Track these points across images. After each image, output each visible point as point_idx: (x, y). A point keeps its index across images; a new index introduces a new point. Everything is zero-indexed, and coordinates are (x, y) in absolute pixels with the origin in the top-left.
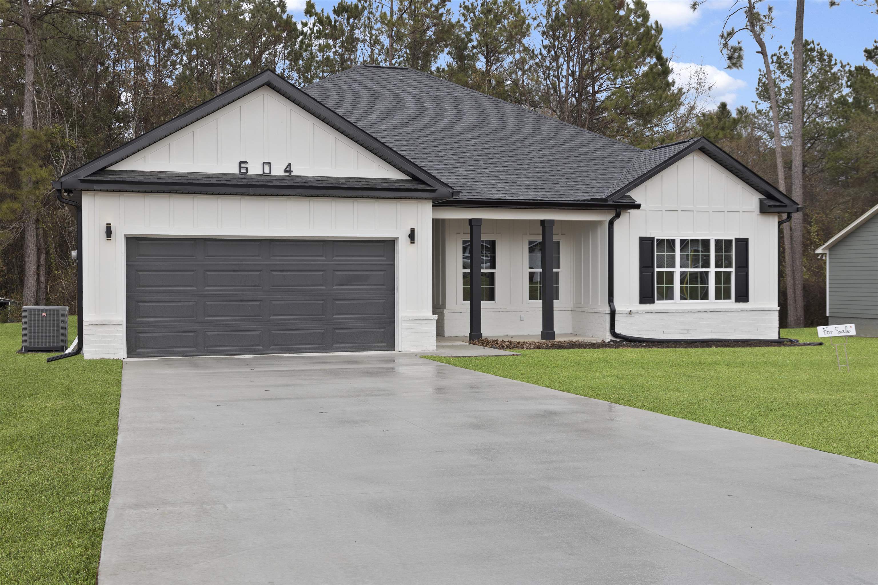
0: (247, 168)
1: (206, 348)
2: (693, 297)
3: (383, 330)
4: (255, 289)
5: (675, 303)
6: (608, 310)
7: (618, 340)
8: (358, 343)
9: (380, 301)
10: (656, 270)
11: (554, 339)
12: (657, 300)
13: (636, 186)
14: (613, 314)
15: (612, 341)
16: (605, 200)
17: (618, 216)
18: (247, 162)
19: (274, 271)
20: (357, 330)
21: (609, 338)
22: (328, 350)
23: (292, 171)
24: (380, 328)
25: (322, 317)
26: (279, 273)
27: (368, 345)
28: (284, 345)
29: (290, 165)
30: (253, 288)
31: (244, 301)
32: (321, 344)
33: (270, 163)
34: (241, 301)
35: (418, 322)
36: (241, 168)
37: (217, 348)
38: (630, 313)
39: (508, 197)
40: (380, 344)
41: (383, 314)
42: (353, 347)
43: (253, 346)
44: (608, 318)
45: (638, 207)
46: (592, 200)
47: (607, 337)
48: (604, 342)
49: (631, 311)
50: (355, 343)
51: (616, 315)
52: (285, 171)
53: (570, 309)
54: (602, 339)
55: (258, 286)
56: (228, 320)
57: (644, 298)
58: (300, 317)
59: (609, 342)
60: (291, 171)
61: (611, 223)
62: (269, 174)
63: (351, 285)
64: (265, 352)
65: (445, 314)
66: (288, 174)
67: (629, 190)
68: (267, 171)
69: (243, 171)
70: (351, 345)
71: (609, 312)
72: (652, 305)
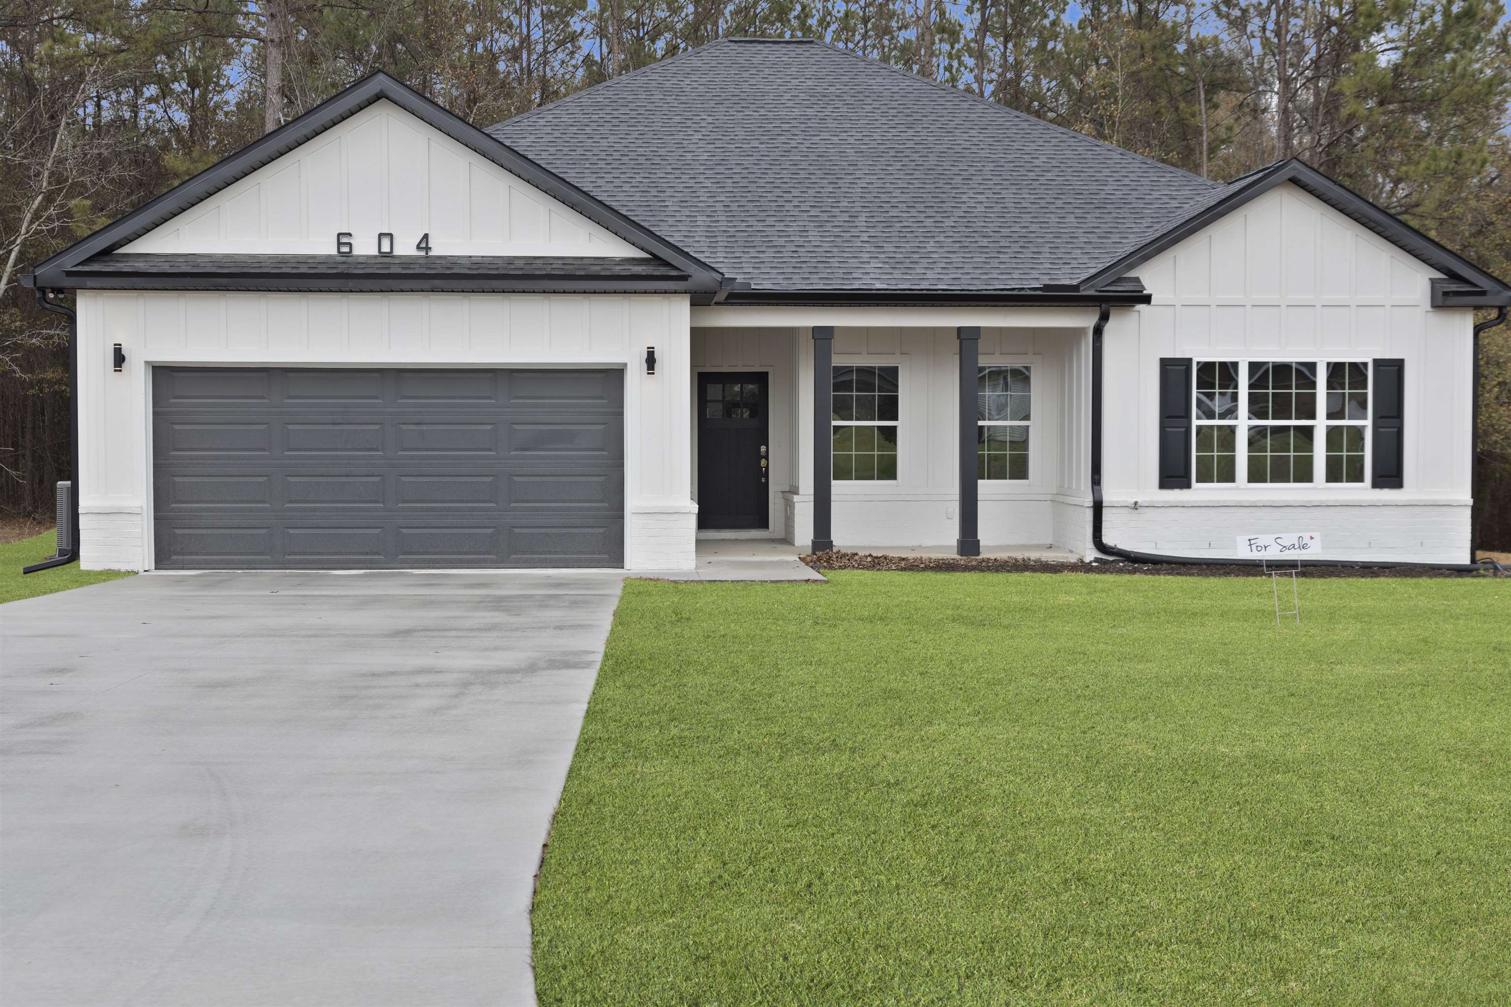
0: (350, 245)
1: (287, 557)
2: (1280, 475)
3: (601, 530)
4: (371, 456)
5: (1237, 488)
6: (1089, 501)
7: (1111, 558)
8: (556, 553)
9: (597, 479)
10: (1195, 423)
11: (978, 554)
12: (1198, 481)
13: (1146, 258)
14: (1098, 508)
15: (1097, 560)
16: (1076, 288)
17: (1104, 318)
18: (350, 235)
19: (404, 424)
20: (554, 530)
21: (1091, 554)
22: (500, 565)
23: (430, 248)
24: (593, 527)
25: (491, 505)
26: (413, 427)
27: (575, 556)
28: (421, 554)
29: (426, 236)
30: (367, 453)
31: (352, 476)
32: (489, 553)
33: (391, 236)
34: (348, 476)
35: (661, 517)
36: (340, 244)
37: (305, 557)
38: (1136, 506)
39: (878, 286)
40: (595, 556)
41: (602, 501)
42: (546, 559)
43: (367, 554)
44: (1089, 515)
45: (1147, 299)
46: (1046, 287)
47: (1088, 552)
48: (1082, 562)
49: (1136, 503)
50: (550, 553)
51: (1105, 512)
52: (418, 247)
53: (1049, 497)
54: (1078, 557)
55: (377, 450)
56: (324, 508)
57: (1168, 477)
58: (450, 505)
59: (1091, 562)
60: (428, 249)
61: (1098, 332)
62: (389, 255)
63: (543, 450)
64: (389, 566)
65: (796, 504)
66: (423, 253)
67: (1131, 267)
68: (386, 248)
69: (345, 249)
70: (543, 556)
71: (1091, 504)
72: (1185, 491)
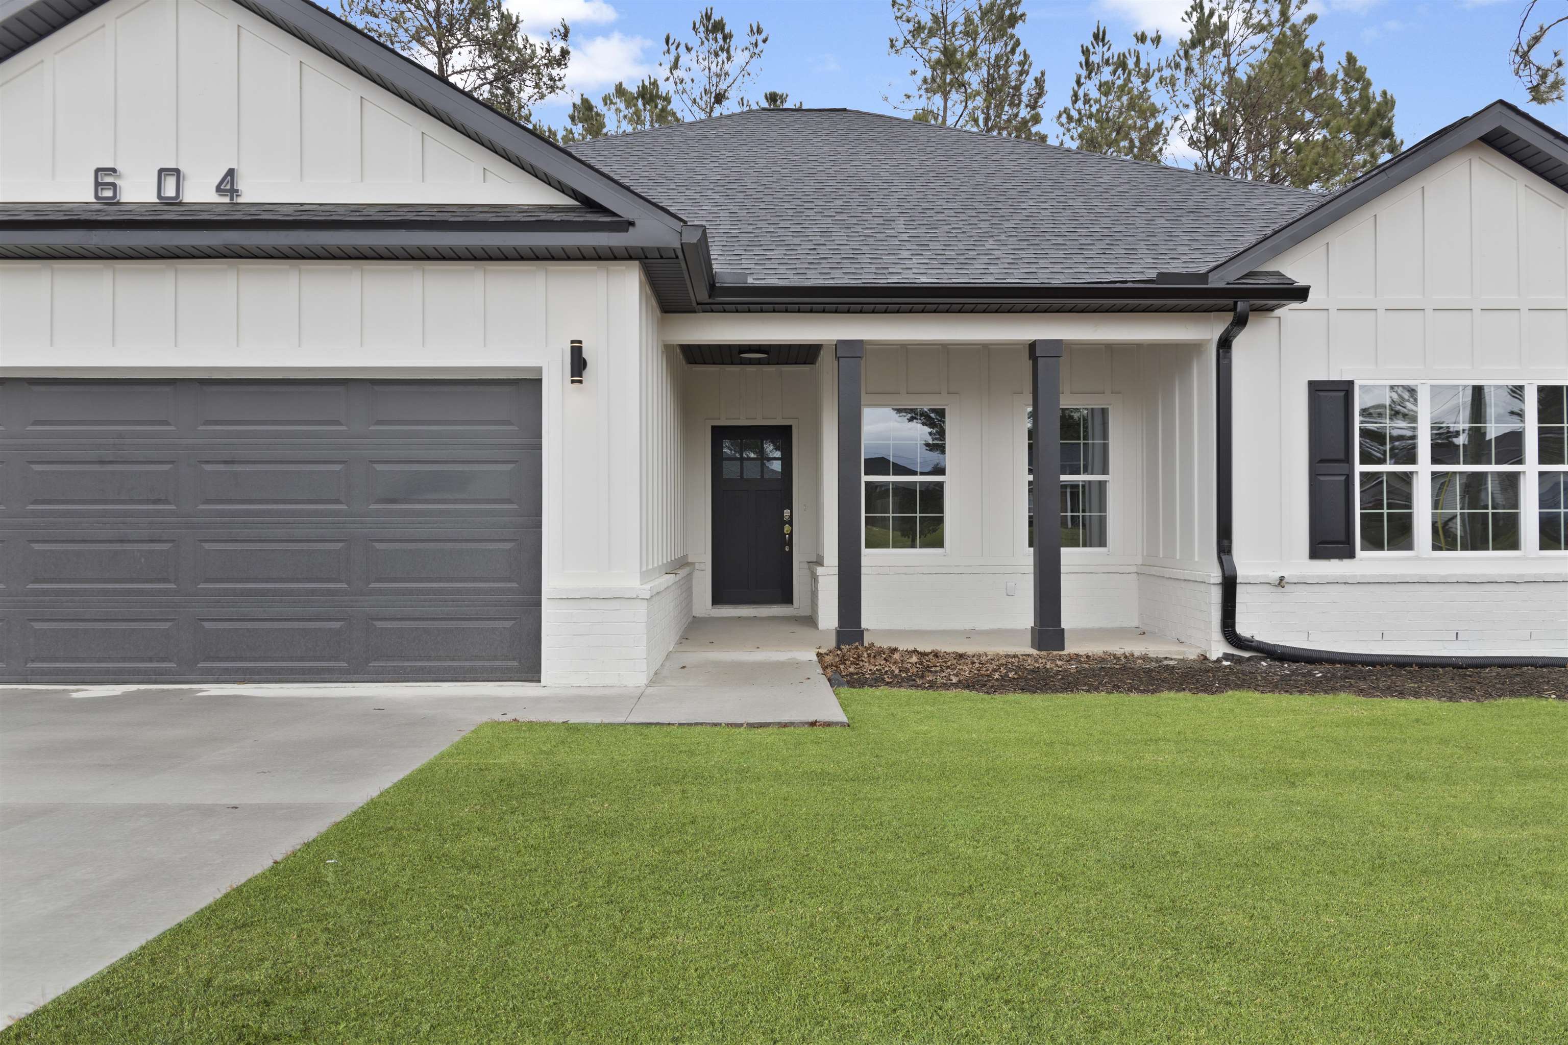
0: (114, 185)
1: (30, 665)
2: (1475, 541)
3: (508, 624)
4: (159, 511)
5: (1418, 558)
6: (1215, 575)
7: (1246, 655)
8: (439, 658)
9: (501, 546)
10: (1359, 468)
11: (1063, 649)
12: (1363, 549)
13: (1298, 240)
14: (1229, 586)
15: (1227, 657)
16: (1204, 277)
17: (1240, 322)
18: (114, 170)
19: (207, 462)
20: (437, 624)
21: (1218, 649)
22: (354, 677)
23: (237, 191)
24: (495, 619)
25: (339, 585)
26: (222, 467)
27: (467, 664)
28: (233, 660)
29: (231, 173)
30: (151, 507)
31: (129, 541)
32: (336, 659)
33: (177, 172)
34: (122, 541)
35: (594, 604)
36: (97, 184)
37: (58, 665)
38: (1281, 582)
40: (498, 663)
41: (509, 580)
42: (422, 669)
43: (151, 660)
44: (1216, 596)
45: (1301, 294)
46: (1162, 277)
47: (1214, 646)
48: (1206, 658)
49: (1282, 579)
50: (429, 658)
51: (1240, 590)
52: (219, 189)
53: (1133, 569)
54: (1199, 651)
55: (166, 502)
56: (85, 590)
57: (1322, 543)
58: (278, 585)
59: (1218, 661)
60: (233, 192)
61: (1225, 344)
62: (175, 202)
63: (419, 502)
64: (182, 678)
65: (820, 579)
66: (226, 200)
67: (1277, 252)
68: (170, 191)
69: (108, 193)
70: (419, 664)
71: (1219, 580)
72: (1346, 562)
